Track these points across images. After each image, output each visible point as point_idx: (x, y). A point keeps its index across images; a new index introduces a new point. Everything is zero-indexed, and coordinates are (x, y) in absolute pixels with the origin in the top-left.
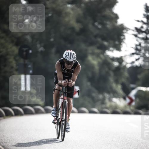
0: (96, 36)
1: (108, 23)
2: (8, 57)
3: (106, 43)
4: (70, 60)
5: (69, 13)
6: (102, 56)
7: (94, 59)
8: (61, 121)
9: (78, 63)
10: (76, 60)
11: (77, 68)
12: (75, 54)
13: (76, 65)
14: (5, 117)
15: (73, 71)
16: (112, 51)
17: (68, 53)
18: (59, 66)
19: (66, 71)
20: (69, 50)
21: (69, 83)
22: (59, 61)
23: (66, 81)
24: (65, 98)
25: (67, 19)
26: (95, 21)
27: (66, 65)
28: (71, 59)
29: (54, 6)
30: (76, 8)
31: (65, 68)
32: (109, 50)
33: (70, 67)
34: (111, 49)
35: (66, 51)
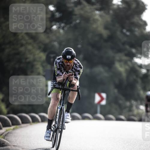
1: (136, 29)
2: (35, 63)
3: (134, 51)
5: (97, 20)
6: (129, 63)
7: (121, 66)
14: (32, 123)
16: (140, 58)
25: (94, 26)
26: (123, 28)
29: (82, 12)
30: (104, 14)
32: (137, 57)
34: (139, 56)
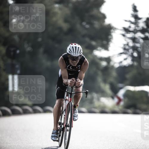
0: (84, 36)
1: (96, 22)
3: (94, 43)
4: (74, 56)
8: (64, 126)
9: (85, 58)
10: (82, 55)
11: (85, 64)
12: (81, 48)
13: (82, 60)
15: (79, 68)
16: (100, 50)
17: (73, 47)
18: (63, 62)
19: (71, 68)
20: (73, 44)
21: (77, 82)
22: (63, 56)
23: (73, 80)
24: (70, 100)
25: (54, 19)
27: (70, 61)
28: (76, 54)
30: (63, 8)
31: (69, 64)
33: (75, 63)
35: (70, 45)
